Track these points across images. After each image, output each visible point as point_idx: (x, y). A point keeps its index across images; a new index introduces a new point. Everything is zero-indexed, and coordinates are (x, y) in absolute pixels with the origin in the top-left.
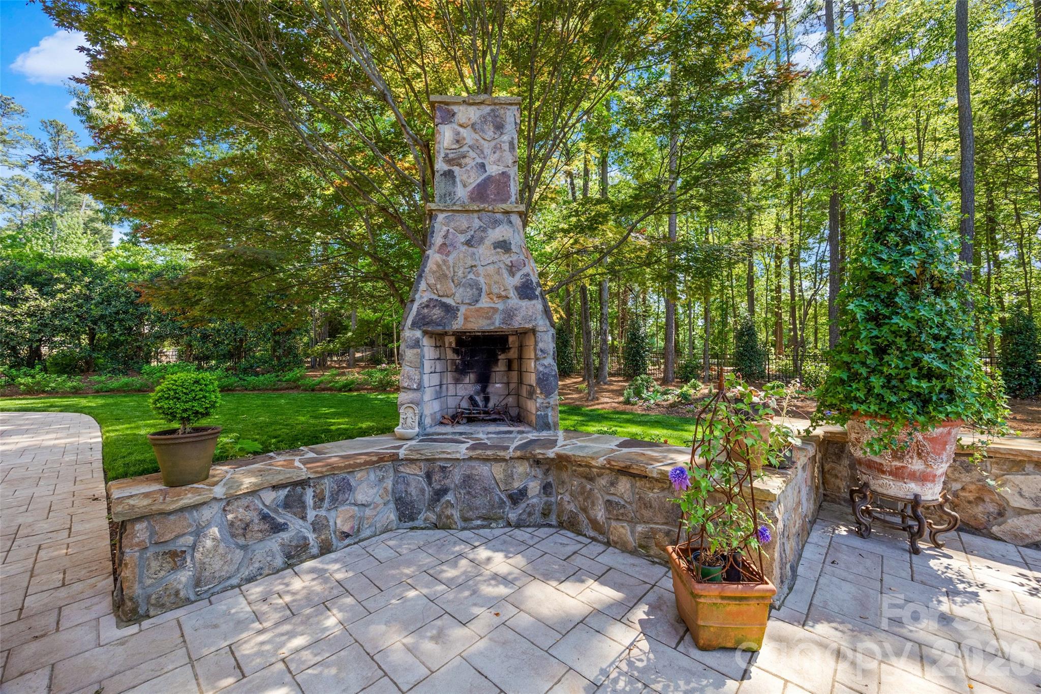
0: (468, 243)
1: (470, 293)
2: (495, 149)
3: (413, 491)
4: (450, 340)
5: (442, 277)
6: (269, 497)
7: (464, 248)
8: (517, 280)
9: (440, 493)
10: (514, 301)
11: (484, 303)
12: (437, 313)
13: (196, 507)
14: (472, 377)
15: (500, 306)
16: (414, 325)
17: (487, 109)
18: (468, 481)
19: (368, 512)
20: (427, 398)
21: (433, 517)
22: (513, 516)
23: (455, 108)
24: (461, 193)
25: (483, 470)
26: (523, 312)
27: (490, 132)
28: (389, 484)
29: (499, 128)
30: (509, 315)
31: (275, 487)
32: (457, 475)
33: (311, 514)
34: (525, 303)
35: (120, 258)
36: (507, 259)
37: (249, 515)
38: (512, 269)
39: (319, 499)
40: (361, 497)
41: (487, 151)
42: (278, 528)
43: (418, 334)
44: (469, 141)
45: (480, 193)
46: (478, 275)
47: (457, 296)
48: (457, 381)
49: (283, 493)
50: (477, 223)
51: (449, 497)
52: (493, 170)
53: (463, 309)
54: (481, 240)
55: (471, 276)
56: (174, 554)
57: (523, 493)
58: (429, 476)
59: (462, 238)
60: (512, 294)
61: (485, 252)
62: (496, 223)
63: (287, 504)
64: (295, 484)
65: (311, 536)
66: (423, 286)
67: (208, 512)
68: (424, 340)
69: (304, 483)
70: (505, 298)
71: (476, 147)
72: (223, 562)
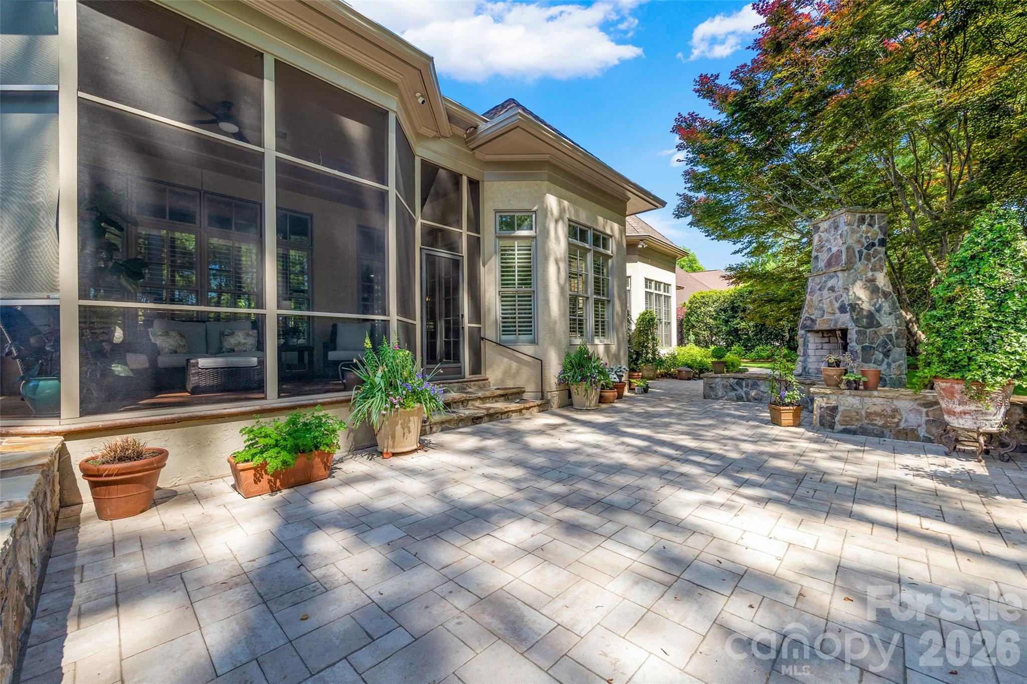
0: (819, 289)
1: (820, 312)
2: (835, 239)
5: (811, 306)
6: (732, 380)
7: (818, 292)
8: (837, 305)
10: (838, 315)
11: (825, 317)
12: (809, 322)
13: (715, 377)
15: (833, 318)
16: (802, 329)
17: (832, 220)
19: (765, 395)
20: (810, 360)
23: (819, 225)
24: (821, 265)
26: (842, 320)
27: (832, 230)
29: (837, 228)
30: (836, 321)
31: (734, 378)
33: (745, 389)
34: (843, 315)
36: (833, 295)
37: (727, 384)
38: (836, 299)
39: (747, 386)
40: (761, 389)
41: (832, 241)
42: (734, 390)
43: (804, 332)
44: (825, 239)
45: (829, 264)
46: (823, 304)
47: (816, 315)
49: (736, 380)
50: (824, 279)
52: (834, 250)
53: (818, 320)
54: (824, 289)
55: (821, 305)
56: (711, 387)
59: (818, 287)
60: (837, 311)
61: (825, 293)
62: (831, 277)
63: (737, 384)
64: (739, 379)
65: (744, 395)
66: (804, 311)
67: (717, 380)
68: (809, 335)
69: (742, 379)
70: (834, 314)
71: (828, 241)
72: (720, 393)
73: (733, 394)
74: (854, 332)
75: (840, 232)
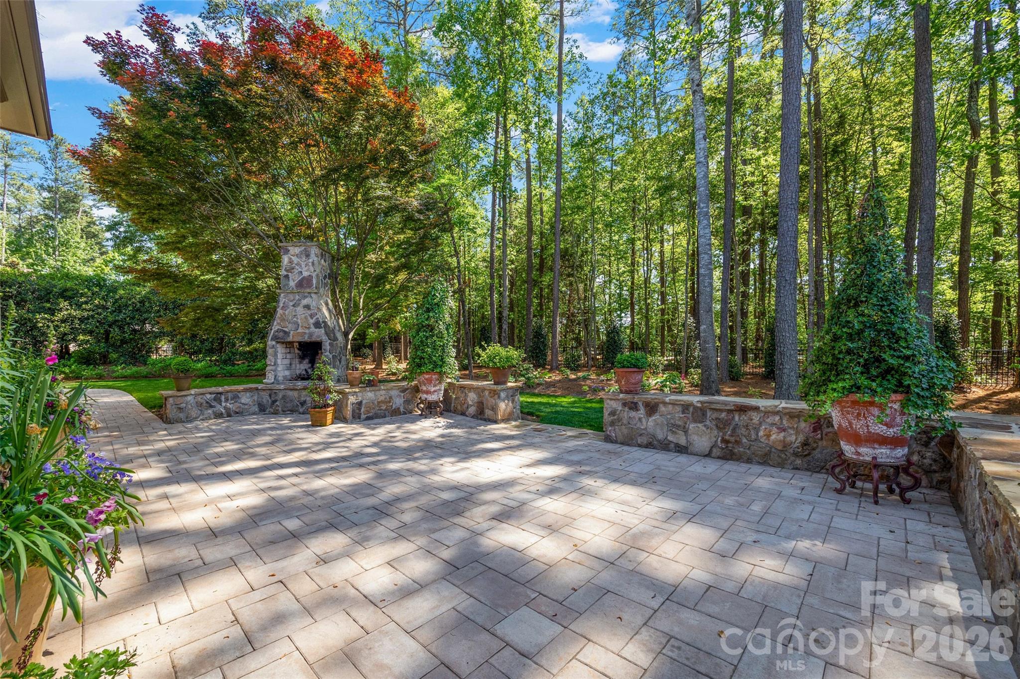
0: (293, 306)
1: (294, 326)
2: (306, 265)
3: (265, 401)
4: (296, 345)
5: (283, 320)
6: (208, 396)
7: (292, 308)
8: (312, 321)
9: (274, 402)
10: (313, 329)
11: (300, 330)
12: (281, 334)
13: (186, 396)
14: (307, 360)
15: (307, 331)
16: (272, 339)
17: (303, 248)
18: (284, 397)
19: (247, 406)
20: (279, 369)
21: (272, 410)
22: (301, 410)
23: (289, 248)
24: (292, 284)
25: (290, 393)
26: (316, 334)
27: (303, 257)
28: (256, 398)
29: (308, 256)
30: (311, 335)
31: (210, 393)
32: (280, 395)
33: (224, 404)
34: (317, 330)
35: (116, 262)
36: (309, 312)
37: (202, 401)
38: (312, 316)
39: (227, 399)
40: (243, 401)
41: (303, 266)
42: (211, 406)
43: (274, 343)
44: (295, 262)
45: (300, 284)
46: (297, 319)
47: (289, 328)
48: (300, 363)
49: (213, 396)
50: (297, 297)
51: (278, 403)
52: (305, 274)
53: (291, 332)
54: (299, 305)
55: (295, 319)
56: (180, 408)
57: (305, 402)
58: (270, 396)
59: (291, 304)
60: (312, 326)
61: (300, 310)
62: (305, 297)
63: (215, 399)
64: (218, 393)
65: (224, 411)
66: (275, 323)
67: (189, 398)
68: (278, 345)
69: (221, 393)
70: (309, 328)
71: (298, 264)
72: (194, 413)
73: (210, 411)
74: (327, 344)
75: (311, 260)
